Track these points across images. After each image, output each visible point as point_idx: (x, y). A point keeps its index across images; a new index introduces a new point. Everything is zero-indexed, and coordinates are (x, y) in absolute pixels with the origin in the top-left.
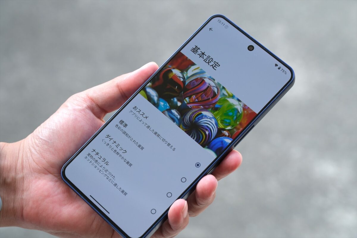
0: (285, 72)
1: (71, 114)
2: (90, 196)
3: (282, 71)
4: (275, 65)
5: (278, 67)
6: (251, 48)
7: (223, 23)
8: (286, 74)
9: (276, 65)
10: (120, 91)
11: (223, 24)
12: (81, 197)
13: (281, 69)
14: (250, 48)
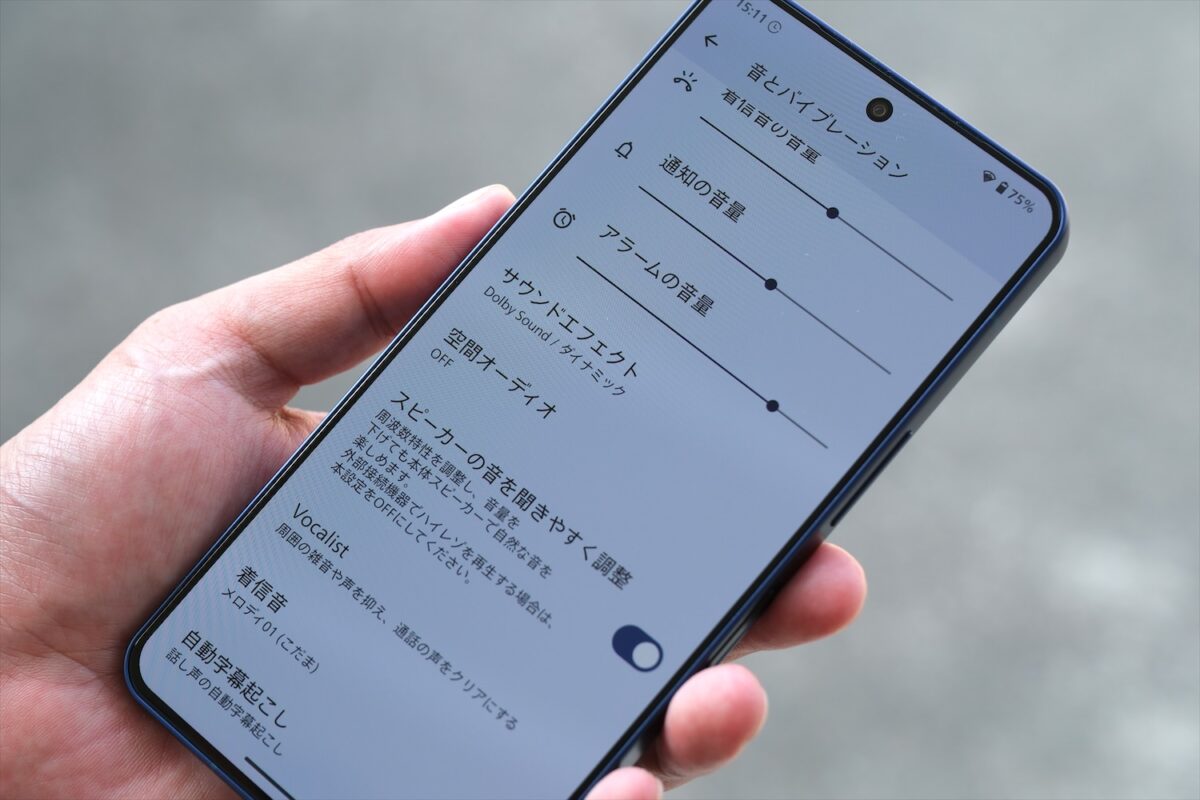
0: (1028, 202)
1: (147, 398)
2: (247, 759)
3: (1015, 198)
4: (982, 178)
5: (995, 184)
6: (879, 110)
7: (758, 11)
8: (1030, 210)
9: (988, 177)
10: (362, 300)
11: (760, 16)
12: (208, 765)
13: (1008, 192)
14: (874, 111)
